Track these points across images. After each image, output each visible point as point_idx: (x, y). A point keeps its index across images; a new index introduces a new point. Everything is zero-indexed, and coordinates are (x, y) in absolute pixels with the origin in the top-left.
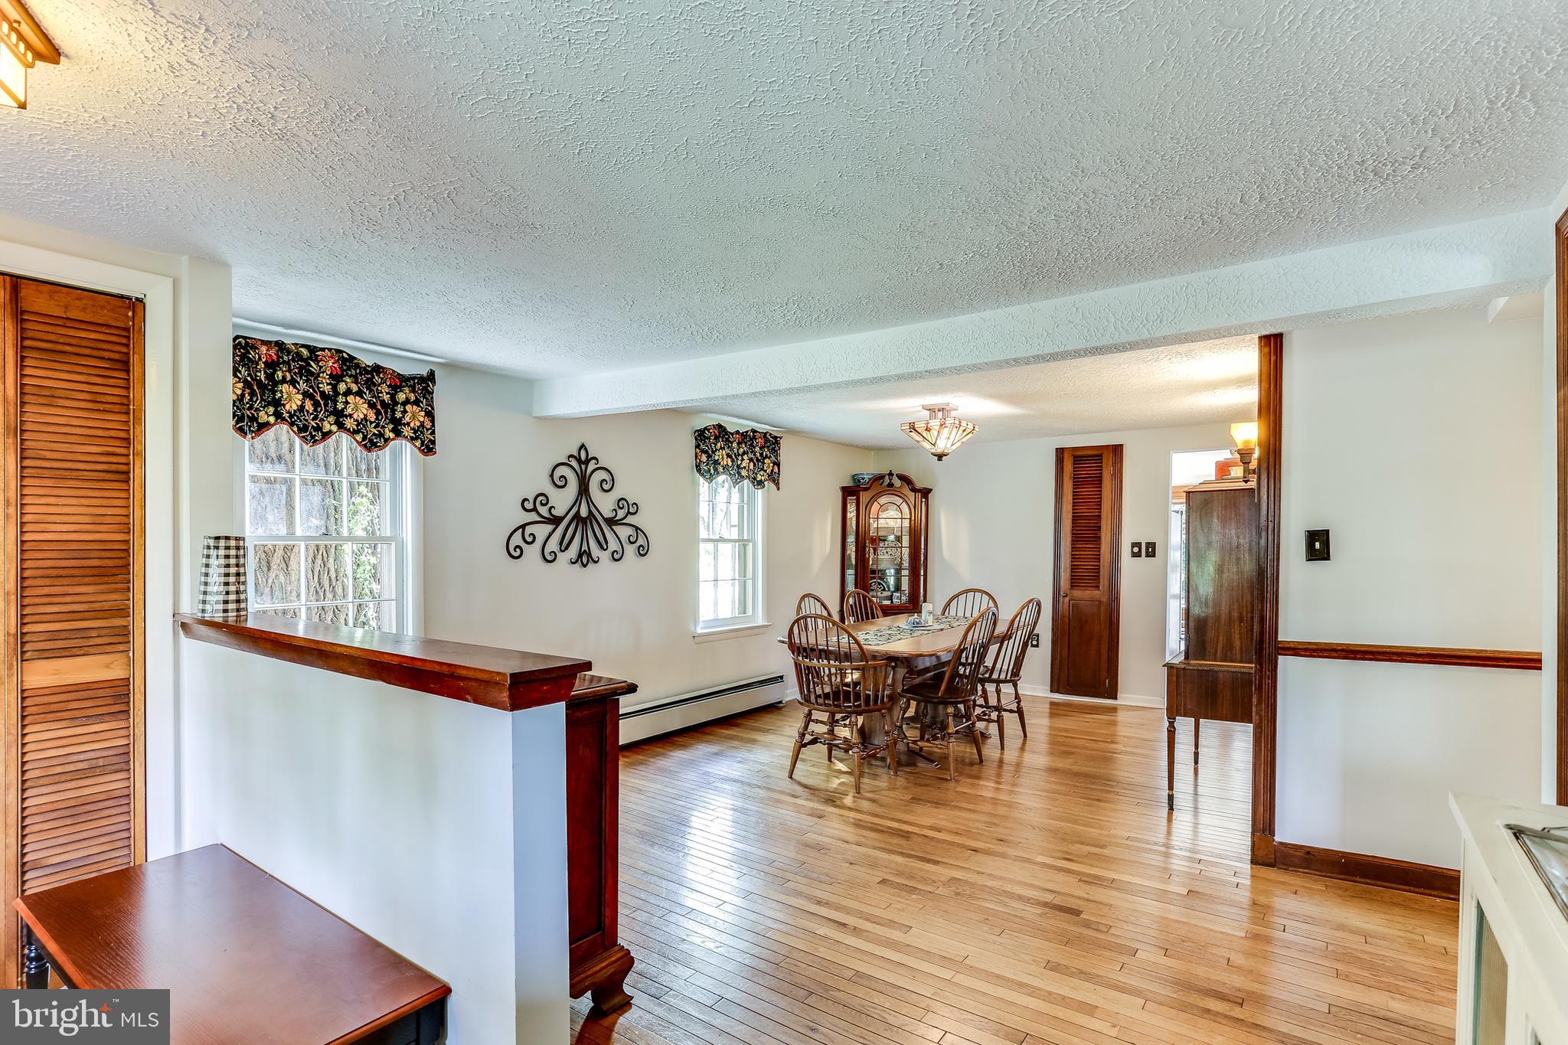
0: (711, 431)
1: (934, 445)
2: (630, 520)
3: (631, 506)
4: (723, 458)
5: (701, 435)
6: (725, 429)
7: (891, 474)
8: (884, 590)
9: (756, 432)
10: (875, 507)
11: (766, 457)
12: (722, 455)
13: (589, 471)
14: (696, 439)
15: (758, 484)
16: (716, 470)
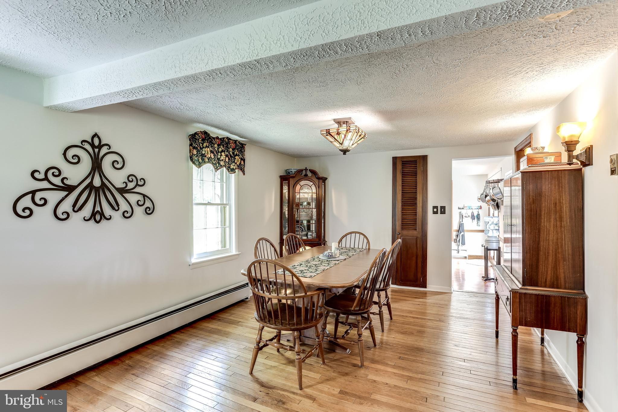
0: (199, 135)
1: (341, 144)
2: (137, 190)
3: (139, 181)
4: (208, 153)
5: (193, 137)
6: (209, 135)
7: (306, 169)
8: (303, 231)
9: (230, 139)
10: (298, 187)
11: (236, 155)
12: (207, 151)
13: (102, 154)
14: (190, 140)
15: (231, 171)
16: (203, 160)
